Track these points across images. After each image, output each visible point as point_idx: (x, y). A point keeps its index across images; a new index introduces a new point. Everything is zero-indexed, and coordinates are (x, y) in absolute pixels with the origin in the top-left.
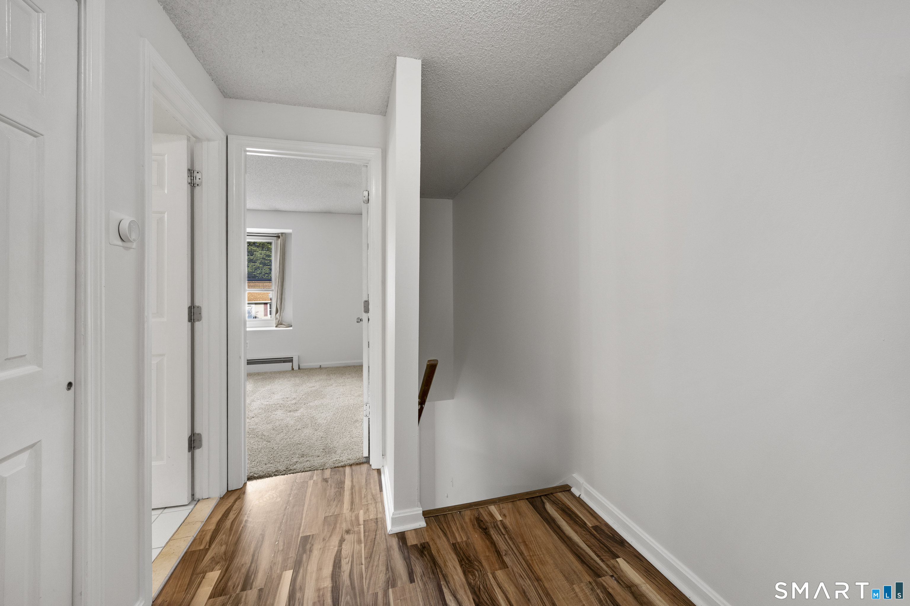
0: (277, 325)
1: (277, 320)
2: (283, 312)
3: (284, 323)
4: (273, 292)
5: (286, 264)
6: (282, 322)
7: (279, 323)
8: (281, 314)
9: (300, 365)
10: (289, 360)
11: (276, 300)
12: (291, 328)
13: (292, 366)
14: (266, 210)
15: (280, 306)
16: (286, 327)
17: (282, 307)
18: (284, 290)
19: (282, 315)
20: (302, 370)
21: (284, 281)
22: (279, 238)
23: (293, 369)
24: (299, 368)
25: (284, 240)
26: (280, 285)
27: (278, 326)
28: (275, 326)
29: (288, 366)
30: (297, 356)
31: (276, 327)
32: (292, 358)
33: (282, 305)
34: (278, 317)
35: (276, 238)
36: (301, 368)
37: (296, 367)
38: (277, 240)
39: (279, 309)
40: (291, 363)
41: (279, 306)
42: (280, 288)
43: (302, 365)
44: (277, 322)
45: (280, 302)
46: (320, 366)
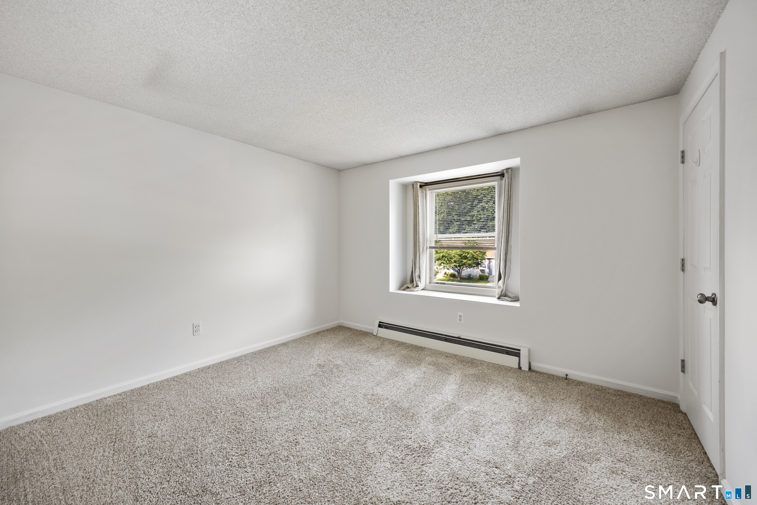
0: (500, 296)
1: (500, 290)
2: (508, 279)
3: (509, 294)
4: (496, 251)
5: (512, 211)
6: (507, 292)
7: (502, 293)
8: (505, 282)
9: (531, 364)
10: (515, 353)
11: (499, 262)
12: (517, 304)
13: (519, 363)
14: (484, 138)
15: (504, 271)
16: (512, 301)
17: (506, 271)
18: (509, 249)
19: (507, 282)
20: (534, 374)
21: (510, 236)
22: (504, 176)
23: (520, 368)
24: (530, 368)
25: (510, 178)
26: (504, 242)
27: (501, 298)
28: (497, 296)
29: (512, 361)
30: (528, 349)
31: (499, 298)
32: (519, 350)
33: (507, 269)
34: (502, 286)
35: (499, 177)
36: (533, 368)
37: (525, 367)
38: (500, 180)
39: (503, 274)
40: (518, 358)
41: (503, 269)
42: (504, 246)
43: (536, 365)
44: (500, 293)
45: (504, 265)
46: (567, 375)
